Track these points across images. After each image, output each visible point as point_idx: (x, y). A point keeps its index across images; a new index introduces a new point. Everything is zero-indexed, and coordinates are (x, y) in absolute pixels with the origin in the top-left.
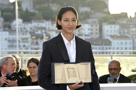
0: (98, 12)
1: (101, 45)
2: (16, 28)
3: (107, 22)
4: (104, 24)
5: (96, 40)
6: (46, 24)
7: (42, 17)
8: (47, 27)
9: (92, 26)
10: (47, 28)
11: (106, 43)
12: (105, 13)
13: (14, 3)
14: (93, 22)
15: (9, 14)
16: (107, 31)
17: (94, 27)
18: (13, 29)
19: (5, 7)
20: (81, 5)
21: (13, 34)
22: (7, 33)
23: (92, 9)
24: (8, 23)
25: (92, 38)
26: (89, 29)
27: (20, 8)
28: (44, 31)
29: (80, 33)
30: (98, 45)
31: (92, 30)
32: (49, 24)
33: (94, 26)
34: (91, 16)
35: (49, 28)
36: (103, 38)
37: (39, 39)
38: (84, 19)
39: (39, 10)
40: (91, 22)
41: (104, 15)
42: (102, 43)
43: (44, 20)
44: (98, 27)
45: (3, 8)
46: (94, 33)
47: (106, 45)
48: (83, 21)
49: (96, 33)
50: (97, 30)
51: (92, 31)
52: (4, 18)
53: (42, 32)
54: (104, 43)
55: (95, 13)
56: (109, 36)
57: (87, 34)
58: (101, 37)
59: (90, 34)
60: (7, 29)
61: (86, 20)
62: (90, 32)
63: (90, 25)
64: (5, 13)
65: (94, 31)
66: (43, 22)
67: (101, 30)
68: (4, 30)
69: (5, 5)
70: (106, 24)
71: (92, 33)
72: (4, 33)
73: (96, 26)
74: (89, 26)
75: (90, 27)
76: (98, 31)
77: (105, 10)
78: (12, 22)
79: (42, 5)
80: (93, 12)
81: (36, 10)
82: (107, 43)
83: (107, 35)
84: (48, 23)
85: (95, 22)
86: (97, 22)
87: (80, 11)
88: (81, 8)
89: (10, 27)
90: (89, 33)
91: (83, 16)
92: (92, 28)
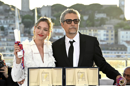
0: (113, 18)
1: (117, 50)
3: (123, 28)
4: (119, 30)
5: (112, 45)
9: (107, 32)
11: (121, 48)
12: (121, 19)
13: (34, 10)
14: (108, 27)
15: (29, 20)
16: (123, 37)
17: (110, 33)
19: (26, 14)
20: (97, 12)
22: (27, 38)
23: (107, 15)
24: (28, 29)
26: (104, 35)
27: (39, 15)
28: (61, 37)
30: (114, 50)
31: (107, 35)
33: (110, 31)
34: (107, 22)
36: (118, 43)
38: (100, 25)
39: (57, 17)
40: (106, 28)
41: (120, 21)
42: (117, 48)
44: (113, 33)
45: (24, 15)
46: (110, 39)
47: (121, 50)
49: (112, 39)
50: (112, 35)
51: (108, 37)
52: (24, 24)
53: (59, 37)
54: (119, 49)
55: (110, 19)
56: (125, 41)
57: (102, 39)
58: (116, 42)
59: (105, 40)
60: (27, 34)
61: (102, 26)
62: (105, 37)
63: (106, 31)
64: (26, 20)
65: (110, 37)
67: (116, 35)
69: (25, 12)
70: (122, 30)
71: (107, 39)
74: (104, 31)
75: (105, 33)
76: (113, 37)
77: (121, 16)
80: (109, 18)
81: (54, 16)
82: (123, 49)
83: (123, 41)
85: (111, 28)
86: (113, 28)
87: (96, 17)
88: (97, 15)
89: (29, 33)
90: (104, 39)
91: (99, 22)
92: (108, 33)
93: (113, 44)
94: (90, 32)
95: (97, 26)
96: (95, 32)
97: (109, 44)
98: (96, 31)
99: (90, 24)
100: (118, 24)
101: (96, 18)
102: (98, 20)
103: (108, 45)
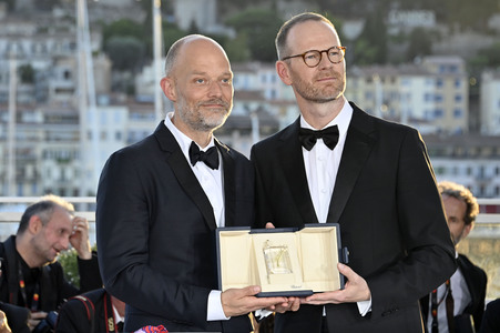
0: (462, 30)
1: (477, 156)
2: (153, 95)
4: (487, 76)
5: (456, 139)
6: (264, 79)
7: (247, 53)
8: (267, 89)
9: (439, 83)
10: (268, 95)
11: (495, 150)
12: (492, 33)
14: (442, 67)
15: (130, 41)
17: (449, 90)
18: (142, 98)
19: (116, 17)
20: (396, 5)
21: (142, 117)
22: (123, 112)
23: (440, 18)
24: (126, 75)
25: (439, 131)
26: (427, 97)
27: (170, 19)
28: (254, 106)
29: (392, 111)
30: (465, 156)
31: (438, 98)
32: (274, 79)
33: (449, 84)
34: (436, 46)
35: (273, 93)
36: (483, 130)
37: (236, 135)
38: (410, 58)
39: (238, 27)
40: (435, 70)
41: (488, 42)
42: (479, 150)
43: (256, 65)
44: (463, 89)
45: (109, 22)
46: (449, 113)
47: (494, 156)
48: (404, 67)
49: (457, 113)
50: (458, 98)
51: (441, 106)
52: (111, 58)
53: (246, 108)
54: (486, 152)
55: (452, 32)
57: (418, 113)
58: (475, 126)
59: (430, 117)
60: (122, 97)
61: (418, 60)
62: (431, 106)
63: (432, 80)
64: (116, 41)
65: (449, 105)
66: (253, 72)
67: (475, 98)
68: (113, 103)
69: (115, 8)
70: (496, 77)
71: (438, 113)
72: (112, 112)
73: (457, 84)
74: (428, 83)
75: (431, 88)
76: (463, 105)
77: (495, 22)
78: (141, 71)
79: (251, 9)
80: (444, 29)
81: (228, 25)
84: (269, 73)
85: (453, 68)
86: (461, 70)
87: (393, 26)
88: (396, 14)
89: (131, 91)
90: (426, 112)
91: (403, 48)
92: (441, 91)
93: (460, 133)
94: (369, 87)
95: (396, 63)
96: (389, 87)
97: (446, 132)
98: (393, 81)
99: (371, 52)
100: (482, 52)
101: (394, 31)
102: (400, 39)
103: (442, 136)
